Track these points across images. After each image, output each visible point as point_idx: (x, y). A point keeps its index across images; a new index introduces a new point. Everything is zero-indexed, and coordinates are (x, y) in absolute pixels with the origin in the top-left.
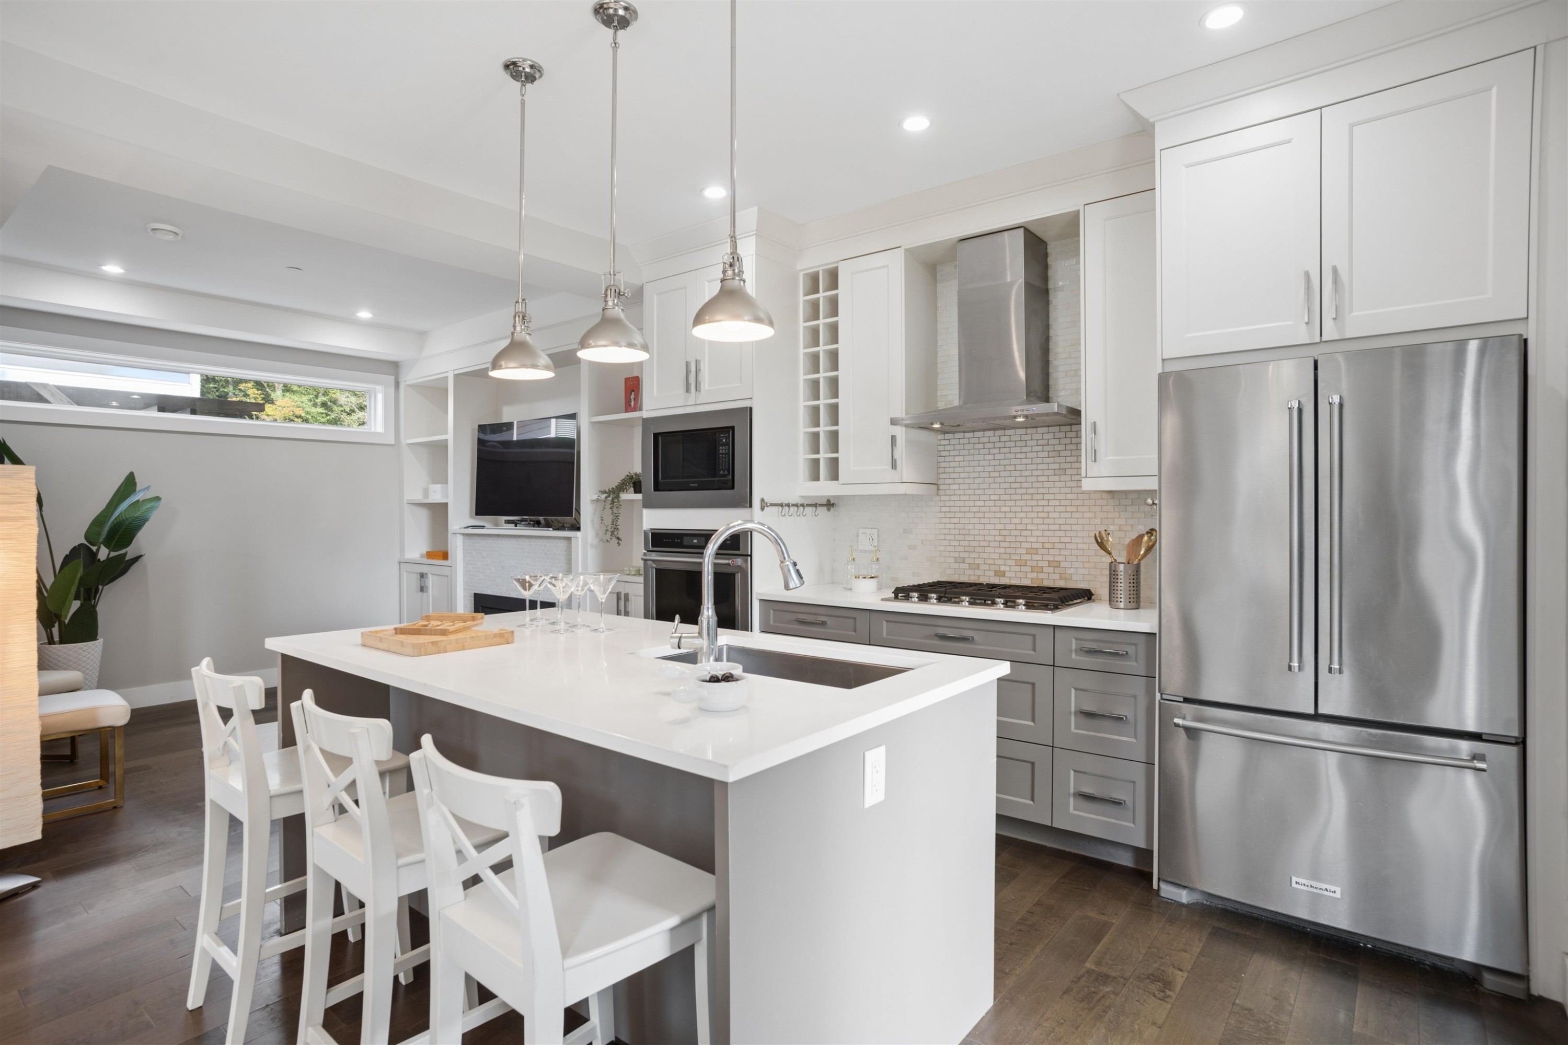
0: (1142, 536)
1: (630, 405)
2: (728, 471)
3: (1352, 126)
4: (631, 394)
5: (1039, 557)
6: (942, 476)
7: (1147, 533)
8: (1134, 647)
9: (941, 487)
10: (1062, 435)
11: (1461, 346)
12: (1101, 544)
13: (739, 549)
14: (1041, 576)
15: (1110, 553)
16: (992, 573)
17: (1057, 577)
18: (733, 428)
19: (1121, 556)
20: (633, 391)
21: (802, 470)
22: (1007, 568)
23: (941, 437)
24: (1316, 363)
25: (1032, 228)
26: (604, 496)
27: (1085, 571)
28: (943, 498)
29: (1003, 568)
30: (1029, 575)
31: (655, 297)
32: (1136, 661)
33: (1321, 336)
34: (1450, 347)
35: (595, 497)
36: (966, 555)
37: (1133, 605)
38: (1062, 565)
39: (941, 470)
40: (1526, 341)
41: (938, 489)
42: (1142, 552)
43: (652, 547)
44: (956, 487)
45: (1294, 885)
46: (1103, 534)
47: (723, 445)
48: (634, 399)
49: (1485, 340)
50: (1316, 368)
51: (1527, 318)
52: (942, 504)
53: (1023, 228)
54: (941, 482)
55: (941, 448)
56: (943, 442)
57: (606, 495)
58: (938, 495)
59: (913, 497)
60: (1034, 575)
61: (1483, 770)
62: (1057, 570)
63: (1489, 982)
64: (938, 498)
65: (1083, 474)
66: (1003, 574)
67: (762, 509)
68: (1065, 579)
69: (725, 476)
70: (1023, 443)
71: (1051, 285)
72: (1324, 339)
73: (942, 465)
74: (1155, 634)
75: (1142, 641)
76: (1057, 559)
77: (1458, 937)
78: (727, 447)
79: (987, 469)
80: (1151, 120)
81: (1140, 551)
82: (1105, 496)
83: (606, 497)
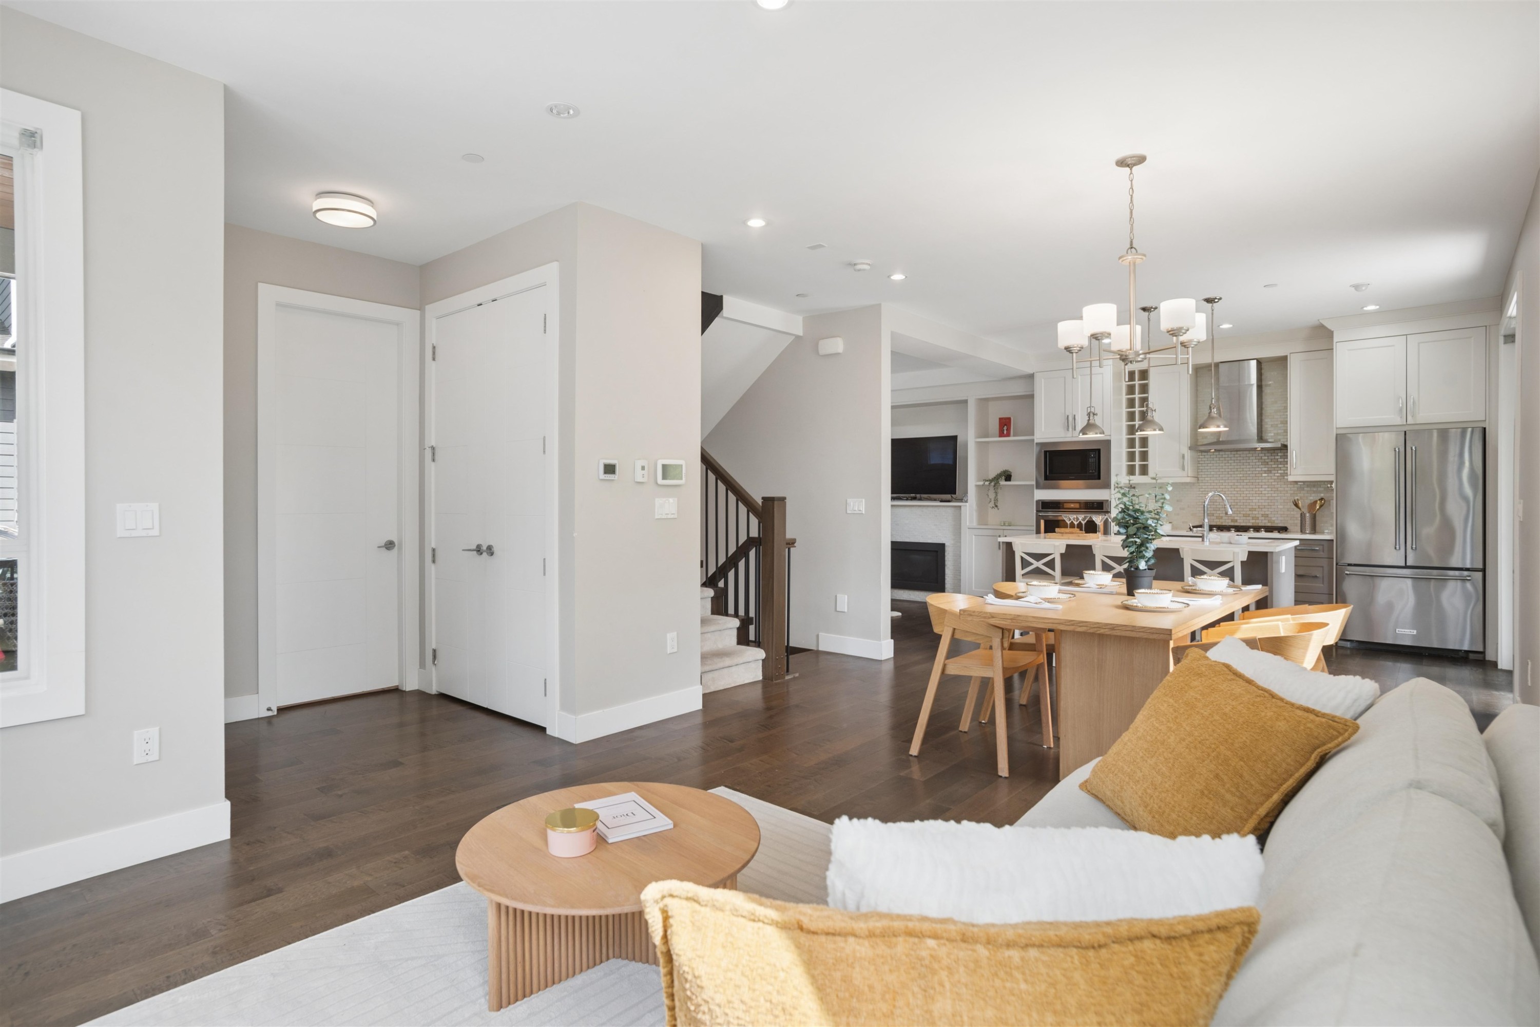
0: (1315, 502)
1: (1003, 433)
2: (1095, 471)
3: (1419, 344)
4: (1004, 427)
5: (1256, 513)
6: (1200, 473)
7: (1319, 500)
8: (1322, 546)
9: (1200, 479)
10: (1270, 454)
11: (1464, 431)
12: (1296, 505)
13: (1102, 509)
14: (1257, 521)
15: (1300, 509)
16: (1230, 521)
17: (1266, 521)
18: (1099, 450)
19: (1305, 510)
20: (1006, 425)
21: (1124, 470)
22: (1238, 518)
23: (1200, 454)
24: (1405, 432)
25: (1260, 360)
26: (987, 483)
27: (1282, 519)
28: (1200, 484)
29: (1236, 518)
30: (1251, 521)
31: (1043, 380)
32: (1323, 552)
33: (1406, 421)
34: (1459, 430)
35: (981, 483)
36: (1214, 512)
37: (1313, 532)
38: (1269, 516)
39: (1199, 471)
40: (1485, 429)
41: (1198, 480)
42: (1318, 507)
43: (1042, 509)
44: (1209, 479)
45: (1397, 632)
46: (1296, 500)
47: (1092, 457)
48: (1007, 430)
49: (1473, 428)
50: (1405, 434)
51: (1485, 420)
52: (1200, 487)
53: (1255, 361)
54: (1199, 476)
55: (1199, 460)
56: (1201, 457)
57: (989, 482)
58: (1198, 483)
59: (1187, 484)
60: (1254, 521)
61: (1469, 580)
62: (1266, 518)
63: (1471, 656)
64: (1198, 484)
65: (1289, 474)
66: (1236, 521)
67: (1115, 489)
68: (1271, 523)
69: (1093, 473)
70: (1248, 458)
71: (1264, 383)
72: (1408, 423)
73: (1200, 468)
74: (1333, 540)
75: (1325, 544)
76: (1267, 513)
77: (1462, 641)
78: (1094, 459)
79: (1227, 470)
80: (1332, 330)
81: (1316, 507)
82: (1292, 483)
83: (989, 484)
